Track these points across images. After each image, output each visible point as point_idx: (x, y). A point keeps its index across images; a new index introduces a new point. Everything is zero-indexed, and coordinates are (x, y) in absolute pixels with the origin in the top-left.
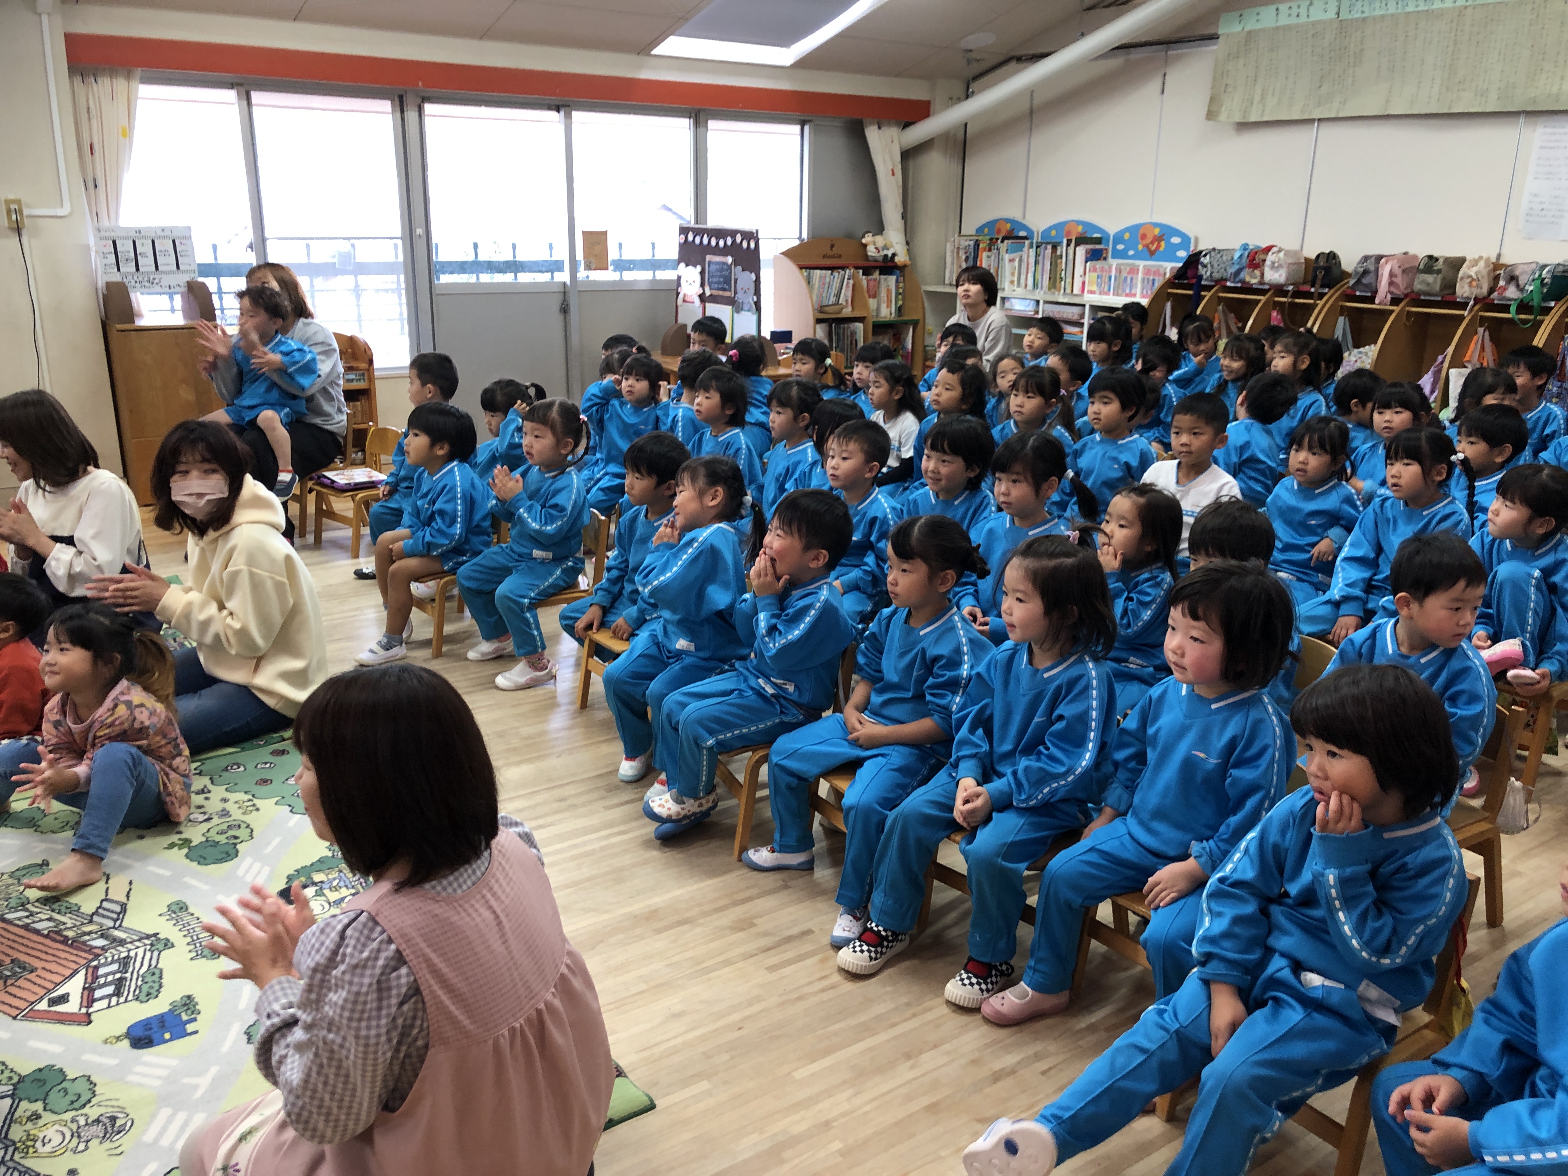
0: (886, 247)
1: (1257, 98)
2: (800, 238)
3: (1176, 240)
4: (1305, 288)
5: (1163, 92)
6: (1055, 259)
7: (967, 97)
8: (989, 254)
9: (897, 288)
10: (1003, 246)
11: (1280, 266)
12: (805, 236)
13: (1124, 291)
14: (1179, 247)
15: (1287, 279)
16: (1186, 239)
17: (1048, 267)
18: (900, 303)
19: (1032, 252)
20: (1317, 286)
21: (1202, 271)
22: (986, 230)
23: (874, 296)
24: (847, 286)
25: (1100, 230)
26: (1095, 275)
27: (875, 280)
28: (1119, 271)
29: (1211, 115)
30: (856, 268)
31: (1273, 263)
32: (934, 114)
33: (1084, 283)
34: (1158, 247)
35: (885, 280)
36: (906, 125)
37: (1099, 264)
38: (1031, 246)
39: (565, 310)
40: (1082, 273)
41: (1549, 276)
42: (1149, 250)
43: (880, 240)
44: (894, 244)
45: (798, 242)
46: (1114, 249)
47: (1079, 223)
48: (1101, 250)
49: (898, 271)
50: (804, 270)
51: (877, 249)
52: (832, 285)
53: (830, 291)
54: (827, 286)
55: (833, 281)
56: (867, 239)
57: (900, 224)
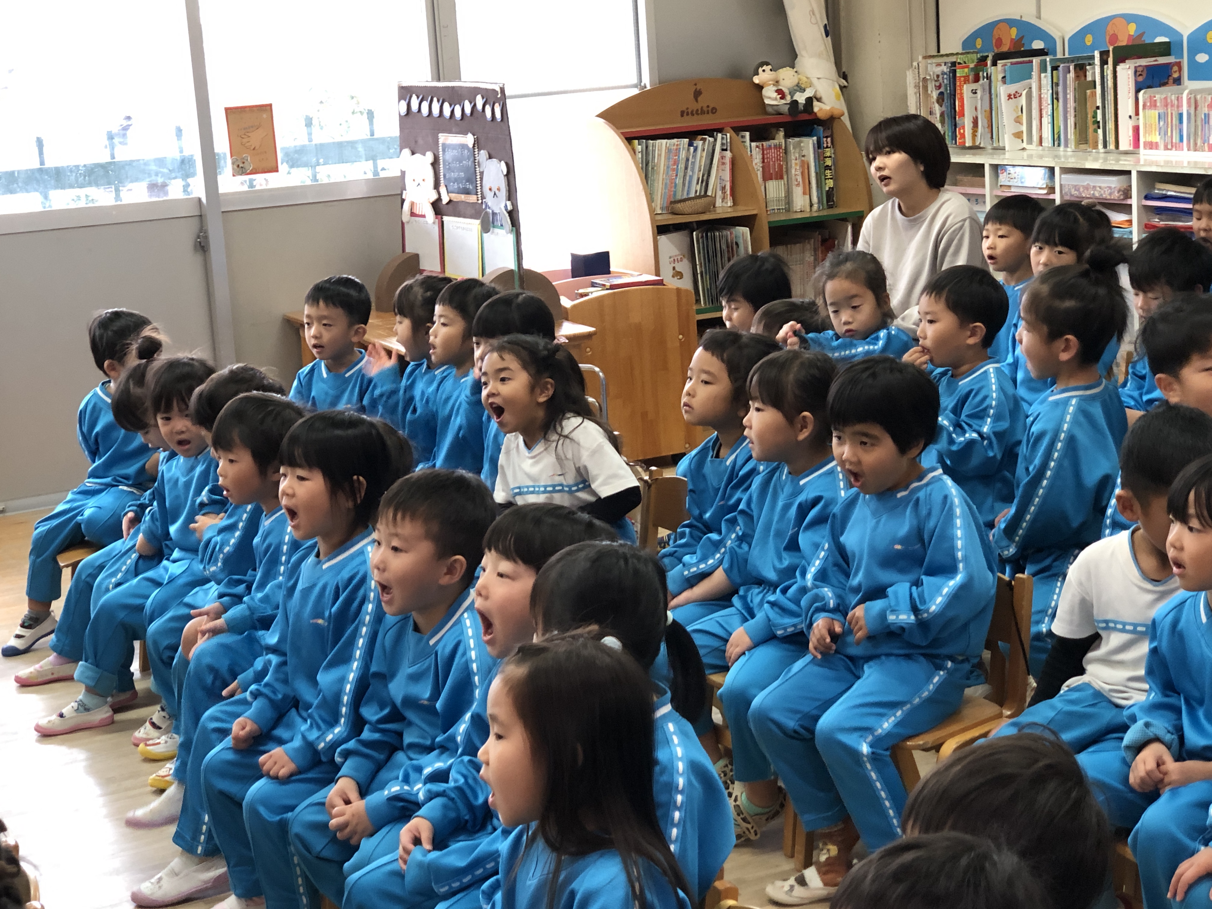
0: (798, 89)
2: (635, 85)
6: (1084, 88)
8: (974, 86)
9: (820, 157)
10: (997, 72)
17: (1071, 104)
18: (830, 183)
19: (1046, 79)
22: (974, 45)
23: (779, 176)
24: (722, 163)
25: (1166, 29)
26: (1154, 113)
27: (778, 147)
28: (1196, 104)
30: (738, 129)
33: (1136, 129)
35: (798, 146)
37: (1160, 94)
38: (1043, 69)
39: (202, 247)
40: (1131, 111)
43: (787, 77)
44: (815, 81)
45: (636, 91)
46: (1192, 61)
47: (1129, 18)
48: (1168, 66)
49: (821, 129)
50: (636, 142)
51: (779, 92)
52: (693, 163)
53: (689, 172)
54: (682, 166)
55: (694, 157)
56: (763, 76)
57: (823, 44)
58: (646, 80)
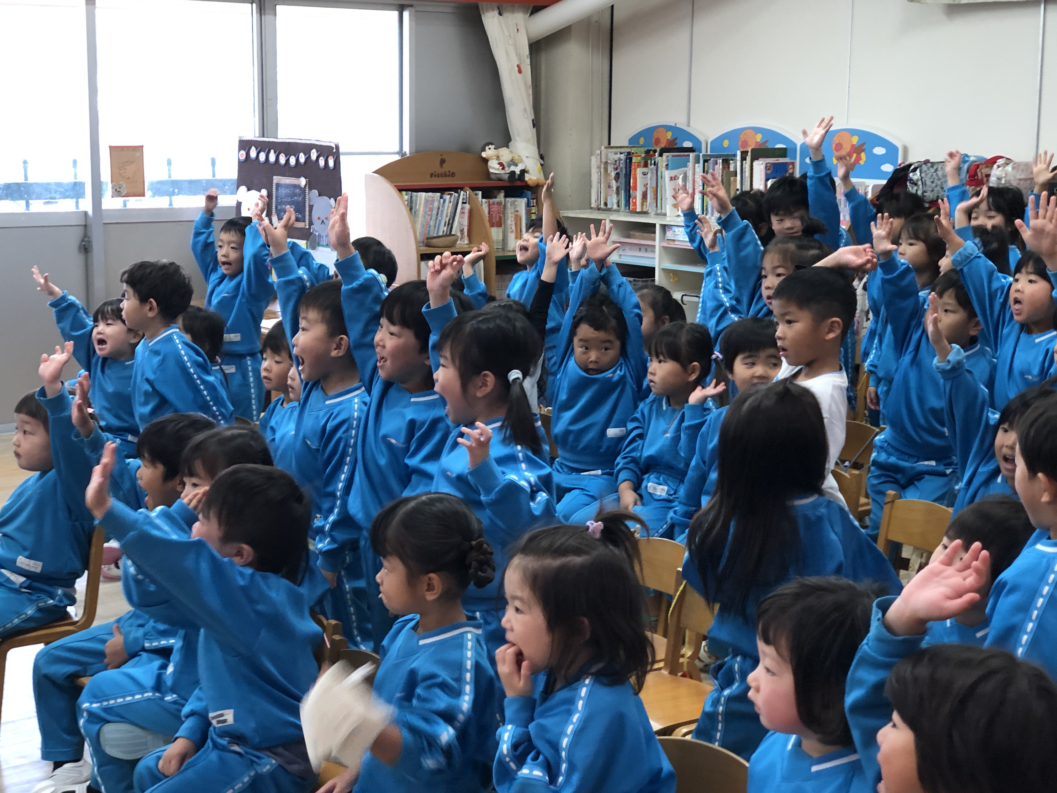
0: (513, 163)
2: (401, 152)
3: (879, 151)
6: (729, 175)
8: (645, 170)
10: (662, 161)
12: (406, 149)
14: (883, 159)
16: (891, 149)
19: (699, 168)
22: (641, 140)
23: (499, 225)
24: (462, 212)
25: (783, 139)
27: (499, 204)
30: (474, 189)
31: (999, 178)
35: (513, 204)
36: (536, 10)
38: (697, 161)
39: (86, 248)
43: (505, 154)
44: (524, 159)
45: (398, 156)
47: (757, 130)
48: (786, 164)
49: (529, 193)
50: (404, 193)
51: (501, 164)
52: (442, 211)
53: (439, 218)
54: (435, 212)
55: (443, 206)
56: (489, 153)
57: (531, 133)
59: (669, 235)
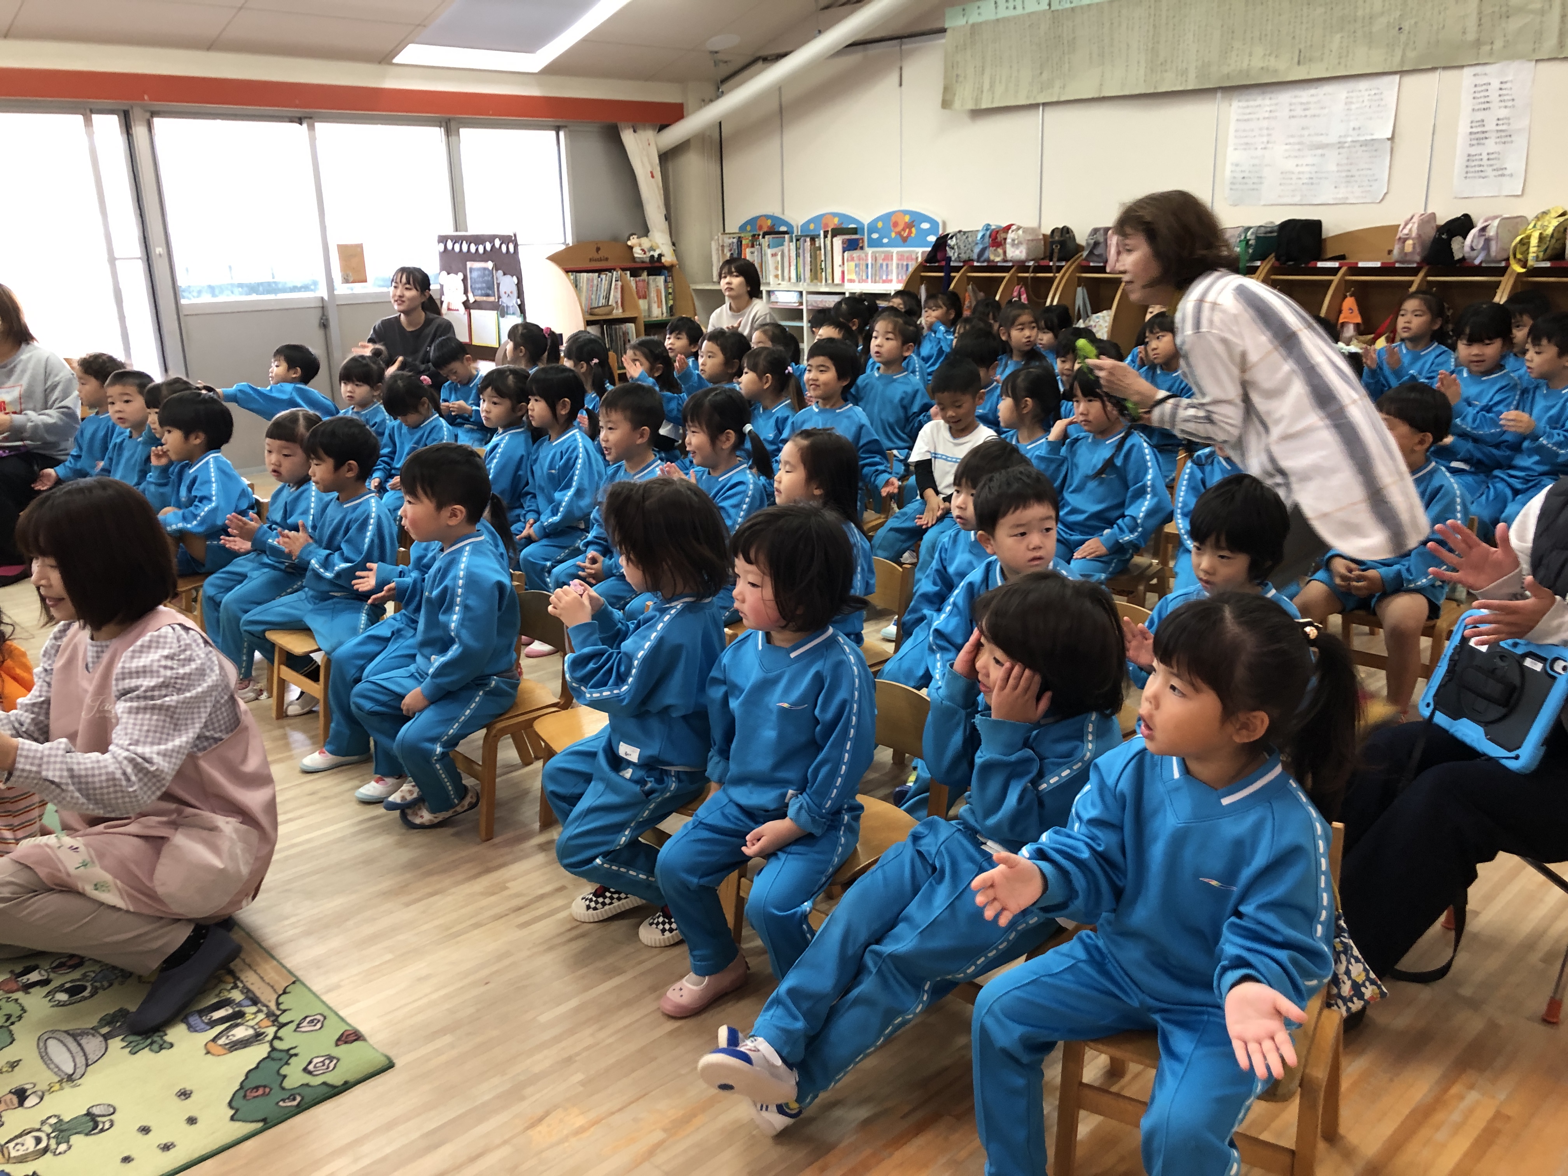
0: (652, 249)
1: (986, 86)
2: (565, 243)
3: (925, 226)
4: (1044, 263)
5: (901, 85)
6: (815, 250)
7: (718, 97)
8: (752, 249)
9: (666, 288)
10: (765, 242)
11: (1020, 243)
13: (881, 277)
14: (928, 232)
15: (1028, 254)
16: (934, 223)
17: (808, 259)
18: (671, 302)
19: (793, 246)
20: (1055, 259)
21: (950, 253)
22: (749, 228)
23: (645, 297)
24: (616, 288)
25: (854, 220)
26: (853, 264)
27: (644, 281)
28: (875, 259)
29: (946, 104)
30: (624, 270)
31: (1013, 240)
32: (688, 115)
33: (843, 273)
34: (910, 233)
35: (654, 280)
36: (662, 128)
37: (856, 254)
38: (791, 241)
39: (324, 325)
40: (841, 263)
41: (1253, 237)
42: (901, 236)
43: (645, 242)
44: (660, 245)
45: (563, 247)
46: (869, 238)
47: (835, 215)
48: (857, 240)
49: (666, 272)
50: (570, 274)
51: (643, 250)
52: (600, 287)
53: (598, 293)
54: (595, 288)
55: (601, 284)
56: (633, 242)
57: (664, 225)
58: (570, 241)
59: (773, 298)
